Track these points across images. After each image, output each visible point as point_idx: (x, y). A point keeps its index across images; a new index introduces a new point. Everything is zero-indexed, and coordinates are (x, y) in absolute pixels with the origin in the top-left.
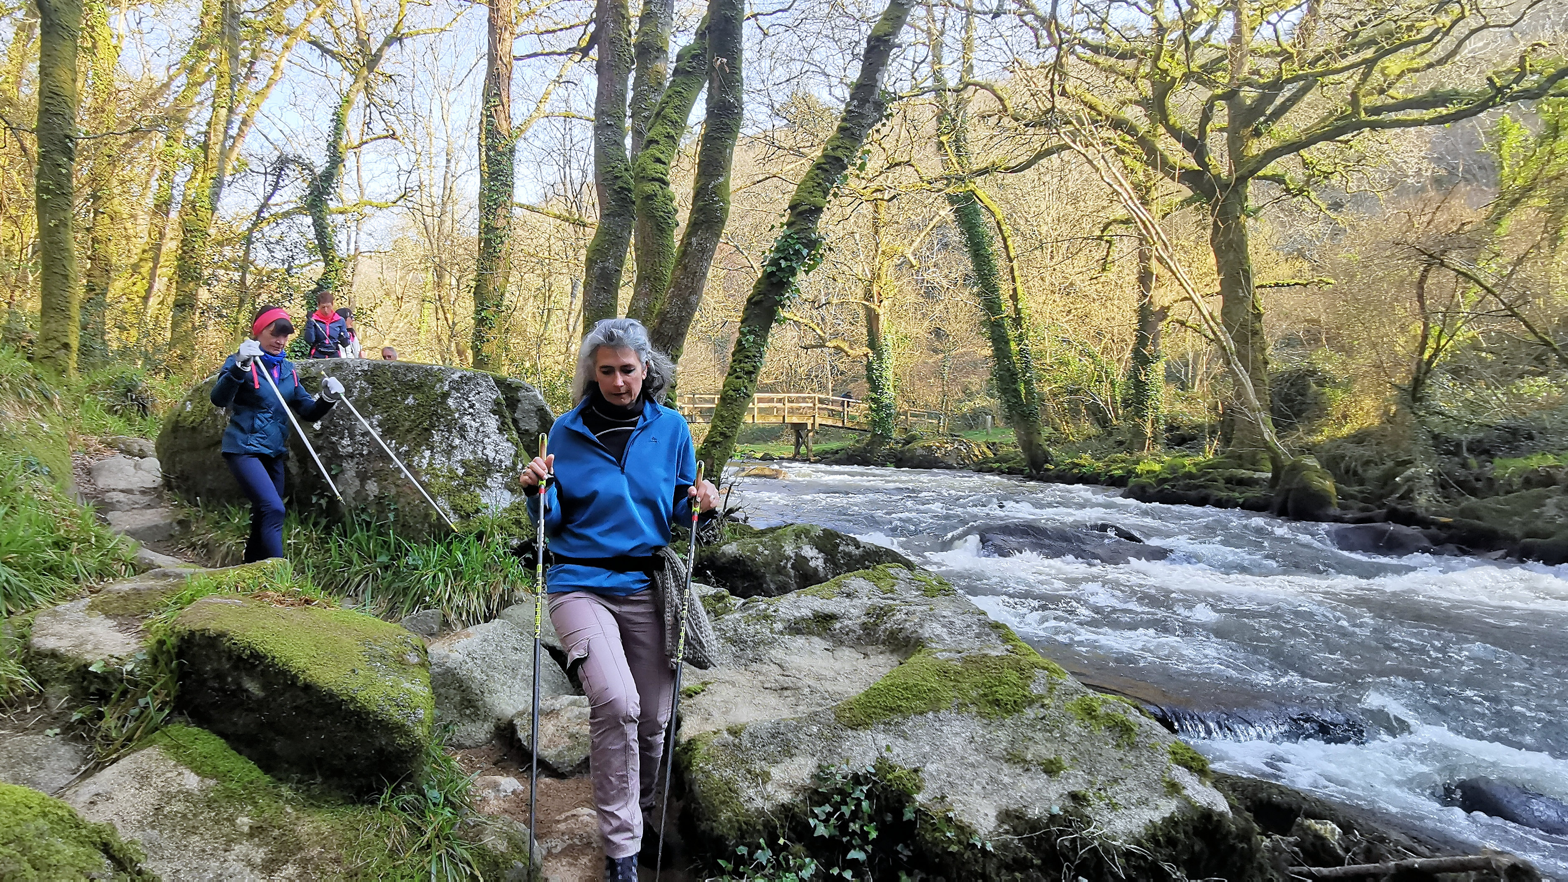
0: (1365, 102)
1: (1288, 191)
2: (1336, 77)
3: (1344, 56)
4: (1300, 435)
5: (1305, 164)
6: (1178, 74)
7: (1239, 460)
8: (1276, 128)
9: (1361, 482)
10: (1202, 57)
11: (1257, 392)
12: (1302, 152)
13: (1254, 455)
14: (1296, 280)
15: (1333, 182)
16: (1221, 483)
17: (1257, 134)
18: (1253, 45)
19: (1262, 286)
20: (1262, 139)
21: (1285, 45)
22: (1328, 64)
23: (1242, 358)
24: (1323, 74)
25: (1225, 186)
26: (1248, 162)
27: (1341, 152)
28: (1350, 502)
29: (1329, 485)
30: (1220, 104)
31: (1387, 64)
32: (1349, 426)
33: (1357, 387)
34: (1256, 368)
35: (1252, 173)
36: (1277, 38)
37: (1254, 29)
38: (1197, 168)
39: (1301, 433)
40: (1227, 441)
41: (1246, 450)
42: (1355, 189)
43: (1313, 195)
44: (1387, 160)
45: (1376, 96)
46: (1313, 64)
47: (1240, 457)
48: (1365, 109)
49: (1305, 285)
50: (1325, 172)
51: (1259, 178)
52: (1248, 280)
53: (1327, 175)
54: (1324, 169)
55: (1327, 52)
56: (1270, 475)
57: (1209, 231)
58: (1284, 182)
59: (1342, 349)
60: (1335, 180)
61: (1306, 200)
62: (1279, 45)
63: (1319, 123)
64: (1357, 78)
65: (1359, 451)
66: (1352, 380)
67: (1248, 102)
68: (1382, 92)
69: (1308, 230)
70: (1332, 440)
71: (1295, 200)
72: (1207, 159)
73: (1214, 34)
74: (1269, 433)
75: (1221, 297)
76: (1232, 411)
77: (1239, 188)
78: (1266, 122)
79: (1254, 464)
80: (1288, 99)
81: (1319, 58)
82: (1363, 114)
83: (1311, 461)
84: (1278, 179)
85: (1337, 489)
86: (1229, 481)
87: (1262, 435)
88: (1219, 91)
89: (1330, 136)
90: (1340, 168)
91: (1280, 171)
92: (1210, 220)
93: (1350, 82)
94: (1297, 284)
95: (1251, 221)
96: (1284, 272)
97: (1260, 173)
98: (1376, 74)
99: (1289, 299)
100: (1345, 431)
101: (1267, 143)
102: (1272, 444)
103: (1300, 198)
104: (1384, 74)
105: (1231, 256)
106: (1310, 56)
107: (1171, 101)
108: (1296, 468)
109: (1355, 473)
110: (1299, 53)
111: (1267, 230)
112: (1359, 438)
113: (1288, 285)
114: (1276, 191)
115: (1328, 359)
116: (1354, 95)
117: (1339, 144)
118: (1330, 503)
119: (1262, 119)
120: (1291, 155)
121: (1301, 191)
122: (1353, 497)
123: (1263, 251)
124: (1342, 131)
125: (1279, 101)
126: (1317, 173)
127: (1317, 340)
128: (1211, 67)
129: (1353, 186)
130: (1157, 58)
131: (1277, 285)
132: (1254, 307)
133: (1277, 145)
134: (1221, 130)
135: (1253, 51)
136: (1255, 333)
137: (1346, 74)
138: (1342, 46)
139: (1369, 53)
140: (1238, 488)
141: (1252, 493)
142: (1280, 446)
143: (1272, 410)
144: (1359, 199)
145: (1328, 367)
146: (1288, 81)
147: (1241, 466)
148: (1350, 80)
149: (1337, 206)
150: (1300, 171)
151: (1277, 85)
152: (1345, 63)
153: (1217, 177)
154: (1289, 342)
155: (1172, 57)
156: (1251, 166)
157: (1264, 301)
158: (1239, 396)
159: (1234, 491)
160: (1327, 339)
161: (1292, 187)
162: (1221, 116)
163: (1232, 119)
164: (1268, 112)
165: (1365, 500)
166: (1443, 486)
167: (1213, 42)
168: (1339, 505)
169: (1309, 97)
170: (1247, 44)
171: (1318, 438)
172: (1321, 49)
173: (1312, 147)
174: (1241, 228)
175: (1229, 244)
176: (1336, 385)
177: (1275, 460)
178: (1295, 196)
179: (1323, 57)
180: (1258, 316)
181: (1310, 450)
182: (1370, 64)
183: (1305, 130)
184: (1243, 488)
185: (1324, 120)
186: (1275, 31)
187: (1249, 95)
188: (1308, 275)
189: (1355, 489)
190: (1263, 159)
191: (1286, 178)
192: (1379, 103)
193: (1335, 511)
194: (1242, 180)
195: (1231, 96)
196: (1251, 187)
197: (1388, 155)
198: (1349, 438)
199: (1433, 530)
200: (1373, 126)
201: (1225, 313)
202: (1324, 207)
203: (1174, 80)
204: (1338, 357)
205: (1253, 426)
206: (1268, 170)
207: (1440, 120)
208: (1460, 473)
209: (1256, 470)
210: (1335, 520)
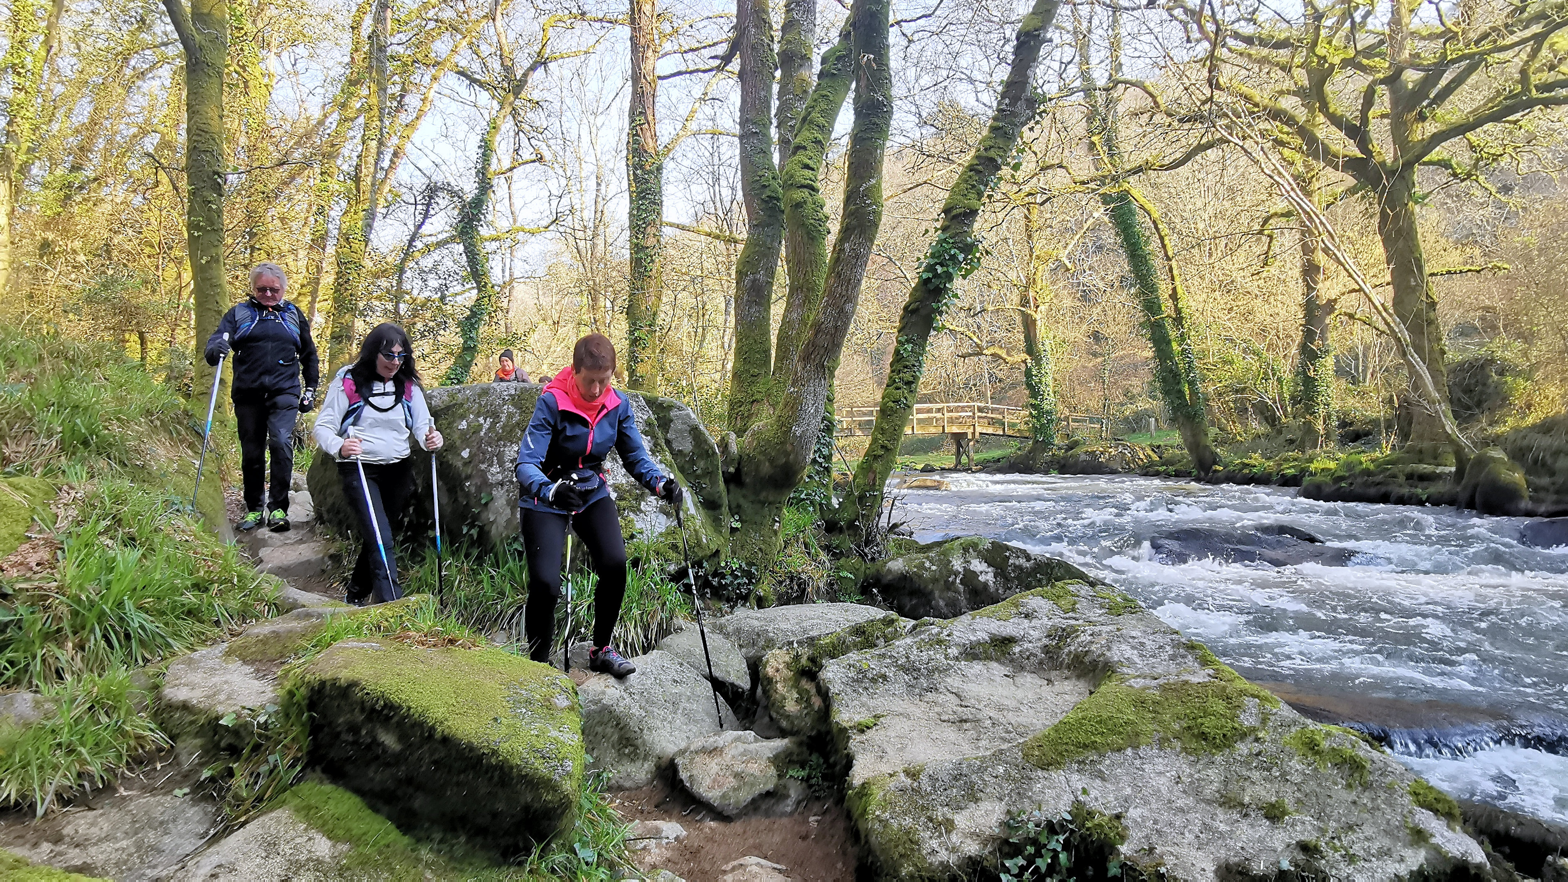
0: (1535, 79)
1: (1455, 175)
2: (1502, 56)
3: (1512, 33)
4: (1482, 426)
5: (1472, 147)
6: (1337, 60)
7: (1420, 456)
8: (1439, 112)
9: (1552, 474)
10: (1364, 40)
11: (1436, 383)
12: (1468, 135)
13: (1435, 449)
14: (1468, 267)
15: (1502, 164)
16: (1402, 479)
17: (1422, 118)
18: (1412, 27)
19: (1432, 275)
20: (1427, 124)
21: (1449, 24)
22: (1495, 41)
23: (1419, 350)
24: (1489, 52)
25: (1391, 173)
26: (1413, 147)
27: (1510, 133)
28: (1542, 495)
29: (1518, 477)
30: (1381, 89)
31: (1555, 40)
32: (1534, 415)
33: (1539, 375)
34: (1434, 359)
35: (1418, 159)
36: (1440, 16)
37: (1412, 11)
38: (1360, 155)
39: (1484, 424)
40: (1405, 435)
41: (1426, 445)
42: (1525, 171)
43: (1482, 178)
44: (1560, 138)
45: (1546, 73)
46: (1477, 43)
47: (1421, 451)
48: (1535, 86)
49: (1478, 272)
50: (1494, 155)
51: (1425, 164)
52: (1420, 268)
53: (1496, 158)
54: (1492, 151)
55: (1494, 29)
56: (1453, 469)
57: (1376, 221)
58: (1451, 167)
59: (1520, 335)
60: (1504, 162)
61: (1475, 184)
62: (1442, 24)
63: (1485, 104)
64: (1524, 56)
65: (1546, 441)
66: (1534, 368)
67: (1410, 86)
68: (1552, 68)
69: (1478, 215)
70: (1516, 430)
71: (1463, 184)
72: (1370, 147)
73: (1370, 20)
74: (1450, 426)
75: (1390, 287)
76: (1409, 404)
77: (1406, 174)
78: (1429, 105)
79: (1436, 458)
80: (1452, 81)
81: (1485, 36)
82: (1534, 91)
83: (1497, 453)
84: (1445, 164)
85: (1527, 481)
86: (1410, 477)
87: (1443, 427)
88: (1381, 76)
89: (1496, 117)
90: (1509, 150)
91: (1445, 155)
92: (1377, 208)
93: (1518, 62)
94: (1470, 270)
95: (1417, 209)
96: (1454, 259)
97: (1426, 159)
98: (1544, 52)
99: (1460, 287)
100: (1530, 421)
101: (1430, 128)
102: (1454, 437)
103: (1468, 182)
104: (1553, 51)
105: (1401, 244)
106: (1473, 36)
107: (1328, 88)
108: (1482, 462)
109: (1544, 464)
110: (1463, 33)
111: (1434, 216)
112: (1547, 427)
113: (1461, 272)
114: (1443, 176)
115: (1505, 347)
116: (1523, 72)
117: (1507, 125)
118: (1522, 497)
119: (1425, 104)
120: (1456, 139)
121: (1469, 175)
122: (1545, 489)
123: (1431, 238)
124: (1512, 110)
125: (1443, 82)
126: (1485, 155)
127: (1494, 328)
128: (1369, 52)
129: (1523, 168)
130: (1315, 44)
131: (1449, 272)
132: (1428, 296)
133: (1444, 128)
134: (1383, 116)
135: (1412, 33)
136: (1430, 322)
137: (1510, 54)
138: (1510, 21)
139: (1536, 29)
140: (1420, 484)
141: (1434, 489)
142: (1463, 439)
143: (1451, 401)
144: (1530, 182)
145: (1508, 355)
146: (1454, 61)
147: (1421, 461)
148: (1516, 59)
149: (1506, 189)
150: (1467, 154)
151: (1442, 65)
152: (1514, 38)
153: (1383, 164)
154: (1465, 331)
155: (1330, 43)
156: (1417, 150)
157: (1438, 289)
158: (1416, 388)
159: (1416, 487)
160: (1505, 327)
161: (1459, 171)
162: (1383, 101)
163: (1395, 103)
164: (1432, 96)
165: (1557, 492)
167: (1370, 27)
168: (1531, 498)
169: (1474, 77)
170: (1407, 25)
171: (1500, 429)
172: (1485, 28)
173: (1478, 130)
174: (1410, 217)
175: (1399, 232)
176: (1519, 374)
177: (1459, 453)
178: (1464, 180)
179: (1489, 34)
180: (1433, 305)
181: (1496, 441)
182: (1539, 39)
183: (1470, 113)
184: (1425, 483)
185: (1491, 100)
186: (1438, 10)
187: (1411, 77)
188: (1480, 261)
189: (1545, 481)
190: (1429, 143)
191: (1453, 162)
192: (1550, 80)
193: (1525, 504)
194: (1409, 166)
195: (1393, 80)
196: (1419, 174)
197: (1560, 133)
198: (1534, 427)
200: (1546, 103)
201: (1398, 302)
202: (1494, 190)
203: (1332, 66)
204: (1519, 344)
205: (1433, 420)
206: (1434, 155)
209: (1438, 465)
210: (1529, 514)
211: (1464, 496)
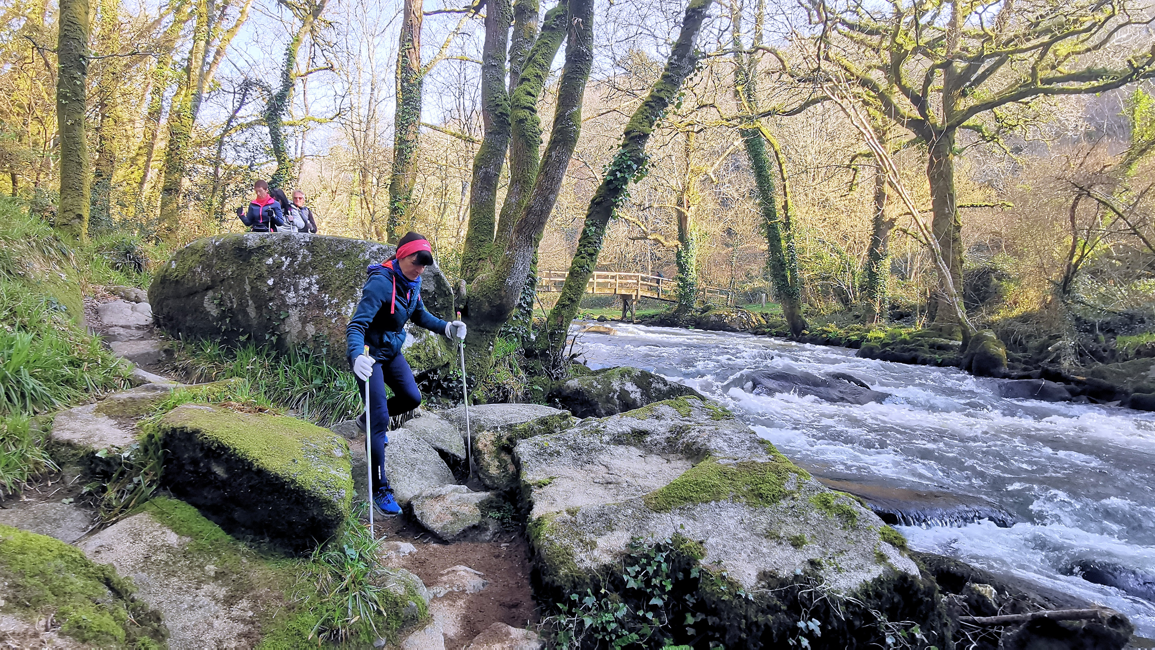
0: (1041, 75)
1: (983, 137)
2: (1022, 55)
3: (1028, 40)
4: (984, 315)
5: (996, 118)
6: (910, 48)
7: (940, 332)
8: (977, 91)
9: (1025, 351)
10: (927, 36)
11: (954, 283)
12: (995, 109)
13: (951, 328)
14: (986, 203)
15: (1016, 132)
16: (926, 348)
17: (964, 94)
18: (964, 29)
19: (961, 206)
20: (967, 98)
21: (987, 30)
22: (1016, 45)
23: (946, 258)
24: (1012, 53)
25: (939, 132)
26: (956, 114)
27: (1023, 111)
28: (1016, 364)
29: (1001, 351)
30: (939, 71)
31: (1058, 48)
32: (1018, 309)
33: (1025, 282)
34: (955, 266)
35: (959, 123)
36: (982, 23)
37: (965, 17)
38: (920, 117)
39: (984, 314)
40: (932, 318)
41: (945, 325)
42: (1031, 138)
43: (1001, 141)
44: (1055, 117)
45: (1049, 71)
46: (1006, 44)
47: (941, 330)
48: (1041, 80)
49: (992, 207)
50: (1010, 125)
51: (964, 127)
52: (952, 201)
53: (1012, 127)
54: (1010, 122)
55: (1016, 36)
56: (961, 343)
57: (926, 165)
58: (981, 131)
59: (1015, 254)
61: (996, 145)
62: (983, 29)
63: (1008, 89)
64: (1036, 56)
65: (1024, 328)
66: (1022, 277)
67: (959, 71)
68: (1053, 67)
69: (996, 166)
70: (1005, 319)
71: (988, 144)
72: (927, 112)
73: (937, 20)
74: (961, 313)
75: (932, 213)
76: (937, 296)
77: (949, 134)
78: (970, 86)
79: (950, 335)
80: (987, 70)
81: (1012, 40)
82: (1039, 83)
83: (990, 334)
84: (977, 129)
85: (1007, 353)
86: (932, 346)
87: (956, 314)
88: (938, 62)
89: (1014, 99)
90: (1021, 122)
91: (979, 123)
92: (928, 156)
93: (1032, 60)
94: (986, 205)
95: (956, 159)
96: (978, 197)
97: (965, 124)
98: (1050, 54)
99: (980, 217)
100: (1015, 313)
101: (971, 102)
102: (963, 321)
103: (992, 143)
104: (1055, 55)
105: (941, 183)
106: (1004, 38)
107: (903, 68)
108: (979, 339)
109: (1021, 344)
110: (996, 36)
111: (967, 166)
112: (1025, 319)
113: (980, 206)
114: (975, 137)
115: (1005, 261)
116: (1033, 68)
117: (1021, 105)
118: (1002, 365)
119: (968, 84)
120: (987, 111)
121: (993, 138)
122: (1019, 360)
123: (964, 180)
124: (1024, 95)
125: (980, 71)
126: (1005, 125)
127: (999, 247)
128: (933, 44)
129: (1030, 136)
130: (895, 35)
131: (972, 206)
132: (955, 221)
133: (978, 103)
134: (939, 90)
135: (964, 33)
136: (955, 240)
137: (1029, 53)
138: (1027, 32)
139: (1046, 39)
140: (939, 352)
141: (947, 355)
142: (970, 324)
143: (964, 296)
144: (1033, 146)
145: (1005, 266)
146: (988, 56)
147: (940, 336)
148: (1031, 57)
149: (1018, 150)
150: (993, 123)
151: (980, 58)
152: (1029, 45)
153: (934, 125)
154: (979, 247)
155: (906, 35)
156: (959, 117)
157: (963, 217)
158: (942, 285)
159: (935, 354)
160: (1006, 247)
161: (986, 135)
162: (939, 81)
163: (947, 82)
164: (972, 79)
165: (1025, 363)
166: (1080, 354)
167: (936, 25)
168: (1008, 365)
169: (1001, 69)
170: (960, 27)
171: (995, 317)
172: (1012, 34)
173: (1003, 106)
174: (949, 164)
175: (940, 174)
176: (1010, 280)
177: (965, 332)
178: (988, 142)
179: (1013, 40)
180: (958, 228)
181: (990, 326)
182: (1046, 46)
183: (997, 94)
184: (942, 352)
185: (1011, 86)
186: (981, 19)
187: (960, 66)
188: (994, 200)
189: (1019, 355)
190: (967, 113)
191: (983, 128)
192: (1051, 76)
193: (1005, 369)
194: (951, 128)
195: (947, 65)
196: (958, 134)
197: (1055, 114)
198: (1016, 318)
199: (1073, 386)
200: (1046, 92)
201: (935, 224)
202: (1008, 150)
203: (906, 51)
204: (1012, 260)
205: (951, 308)
206: (970, 122)
207: (1093, 90)
208: (1093, 345)
209: (951, 339)
210: (1004, 376)
211: (965, 361)
